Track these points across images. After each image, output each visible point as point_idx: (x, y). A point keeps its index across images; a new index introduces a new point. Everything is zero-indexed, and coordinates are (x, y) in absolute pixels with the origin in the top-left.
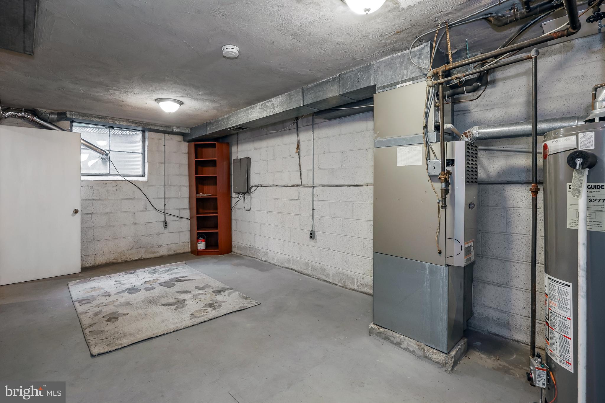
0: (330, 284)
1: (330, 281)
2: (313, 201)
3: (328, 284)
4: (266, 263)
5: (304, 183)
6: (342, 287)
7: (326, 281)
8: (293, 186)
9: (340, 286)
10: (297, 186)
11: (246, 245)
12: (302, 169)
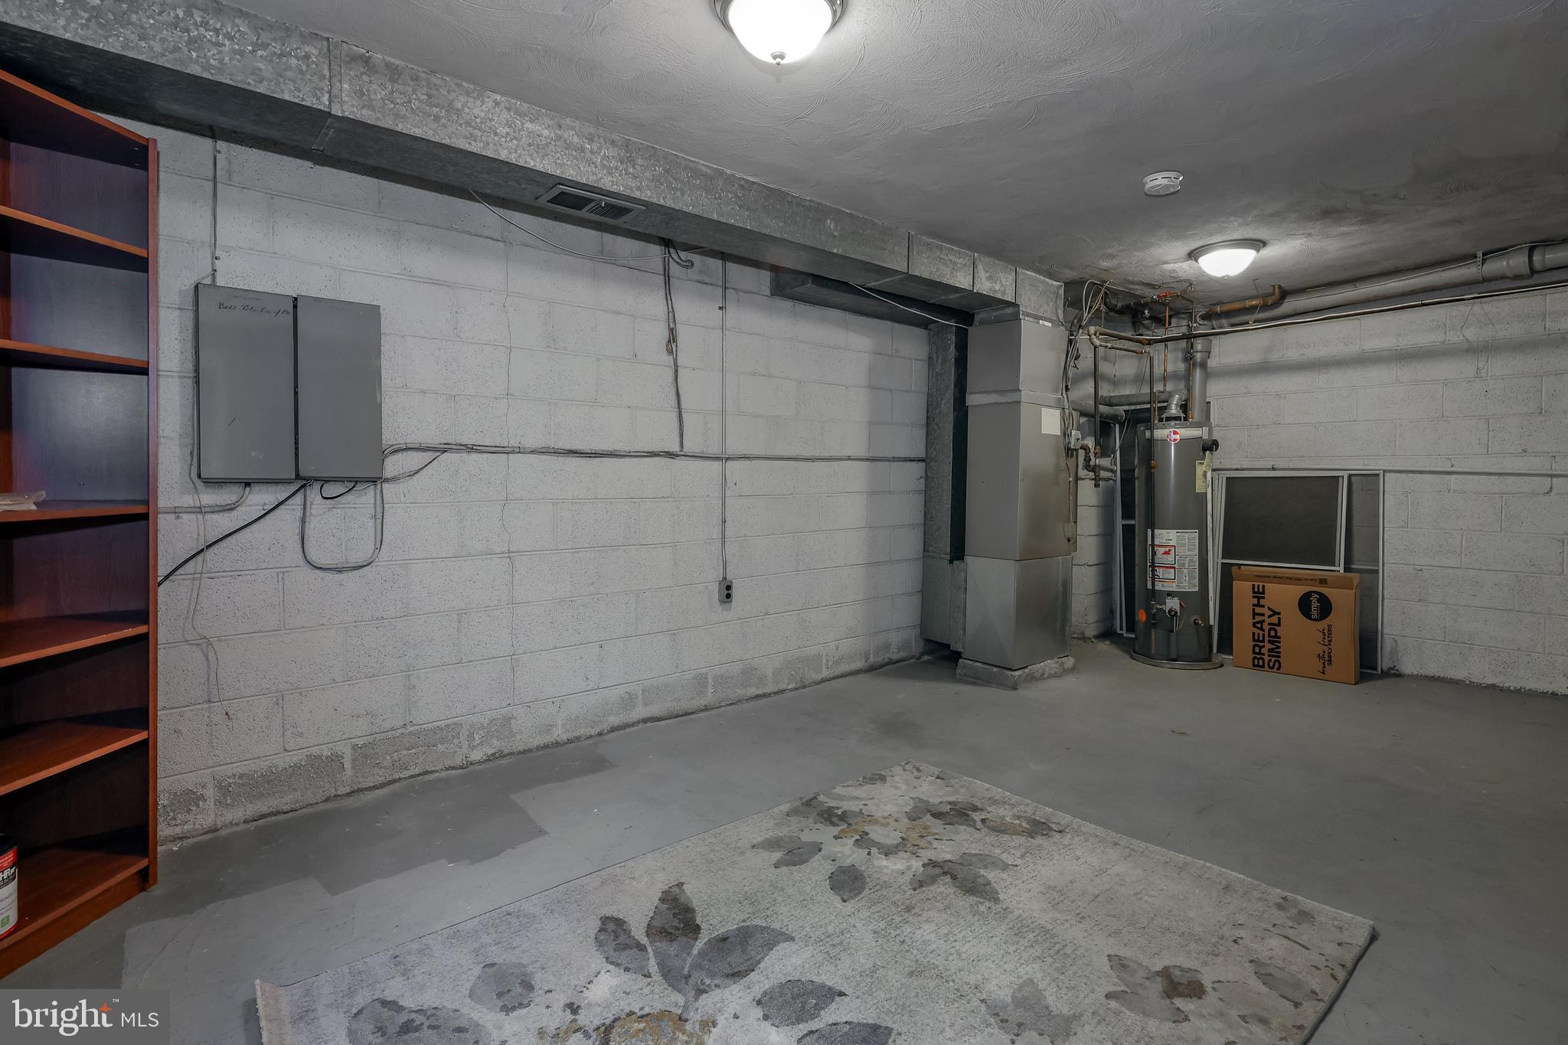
0: (769, 699)
1: (765, 691)
2: (724, 498)
3: (764, 701)
4: (504, 761)
5: (688, 447)
6: (796, 689)
7: (758, 697)
8: (653, 454)
9: (791, 690)
10: (671, 455)
11: (314, 751)
12: (683, 405)
